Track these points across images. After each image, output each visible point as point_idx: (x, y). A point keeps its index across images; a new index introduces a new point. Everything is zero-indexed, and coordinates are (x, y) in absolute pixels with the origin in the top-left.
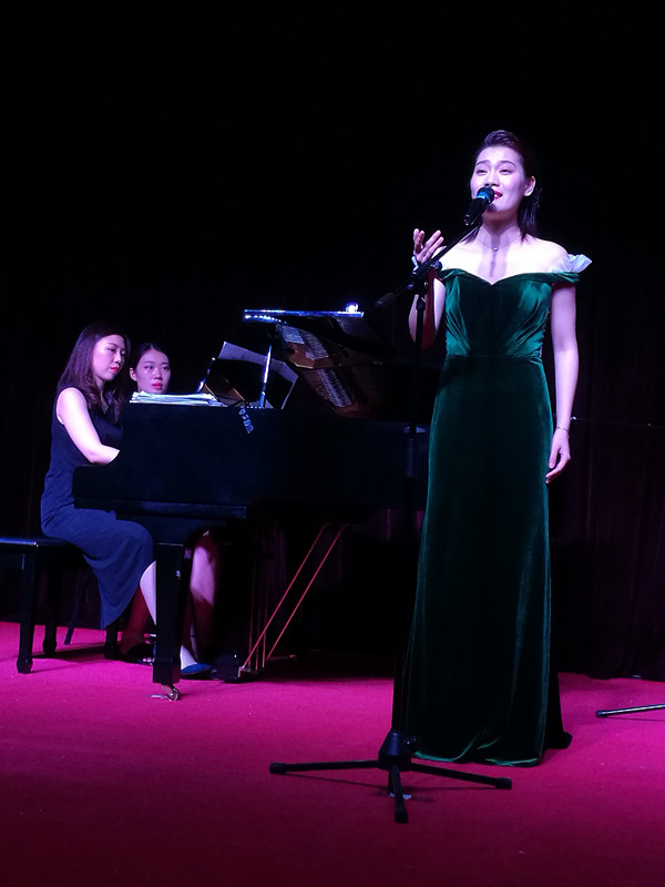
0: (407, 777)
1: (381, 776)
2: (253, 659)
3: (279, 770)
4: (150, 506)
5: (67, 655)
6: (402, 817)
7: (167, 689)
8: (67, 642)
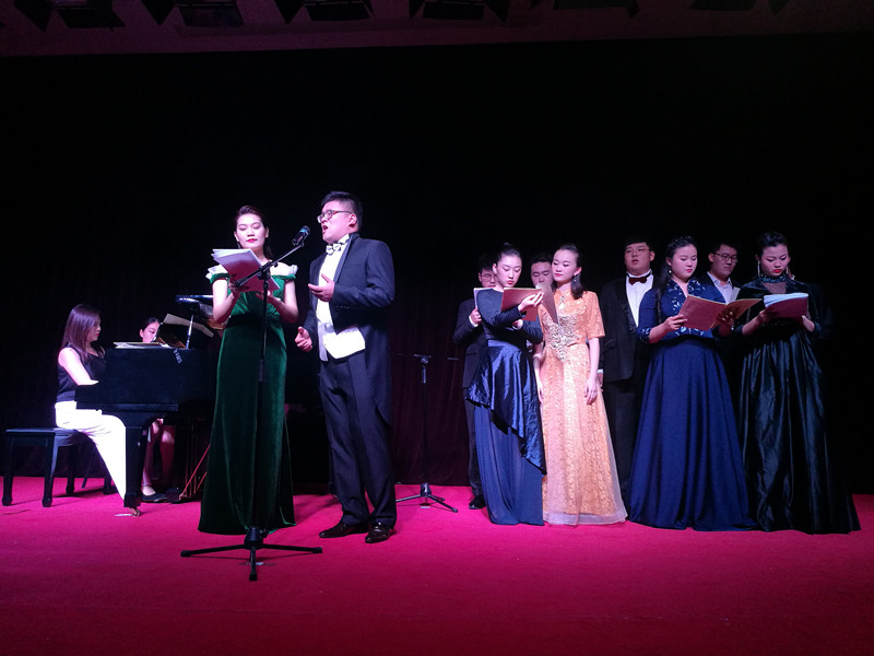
0: (259, 552)
1: (246, 553)
2: (188, 489)
3: (187, 554)
4: (121, 406)
5: (81, 494)
6: (253, 578)
7: (133, 510)
8: (84, 486)
